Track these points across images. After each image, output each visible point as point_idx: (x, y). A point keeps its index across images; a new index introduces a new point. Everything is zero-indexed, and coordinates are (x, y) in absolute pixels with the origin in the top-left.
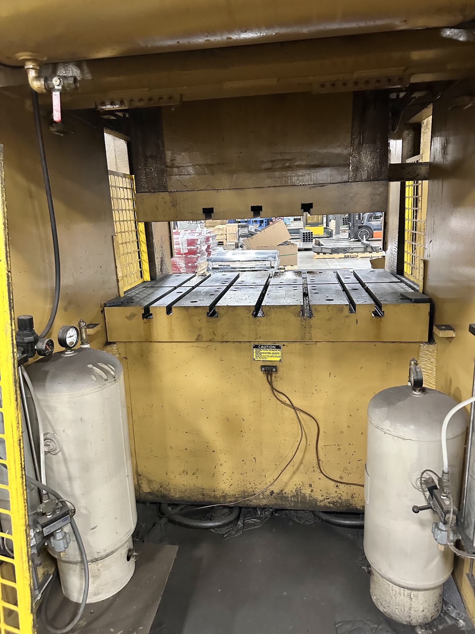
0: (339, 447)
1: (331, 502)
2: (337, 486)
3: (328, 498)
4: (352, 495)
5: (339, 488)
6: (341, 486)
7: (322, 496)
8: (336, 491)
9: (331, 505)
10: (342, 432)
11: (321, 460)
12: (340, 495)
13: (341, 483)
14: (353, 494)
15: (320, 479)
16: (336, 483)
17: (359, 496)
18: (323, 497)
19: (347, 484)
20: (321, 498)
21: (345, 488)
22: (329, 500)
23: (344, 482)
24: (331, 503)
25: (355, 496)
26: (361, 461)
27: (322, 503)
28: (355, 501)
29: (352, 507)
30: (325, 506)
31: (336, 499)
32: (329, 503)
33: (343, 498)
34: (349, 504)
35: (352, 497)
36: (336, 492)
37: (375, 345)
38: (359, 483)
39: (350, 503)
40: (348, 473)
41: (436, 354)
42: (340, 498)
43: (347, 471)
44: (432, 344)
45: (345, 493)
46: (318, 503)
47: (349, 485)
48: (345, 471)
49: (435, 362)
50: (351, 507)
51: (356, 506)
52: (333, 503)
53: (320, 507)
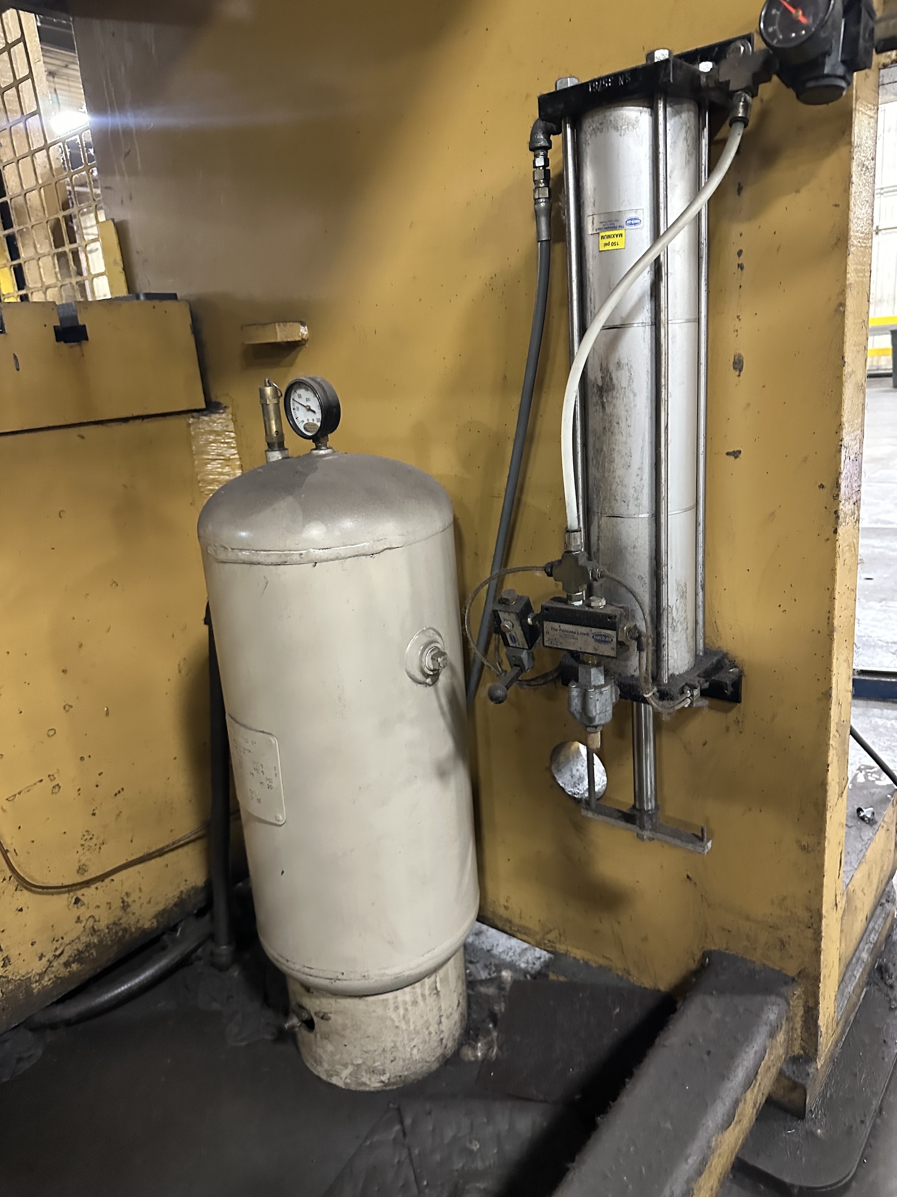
0: (55, 783)
1: (71, 959)
2: (77, 901)
3: (58, 953)
4: (123, 902)
5: (83, 904)
6: (87, 894)
7: (41, 957)
8: (79, 918)
9: (75, 967)
10: (53, 731)
11: (11, 850)
12: (90, 923)
13: (87, 883)
14: (125, 898)
15: (21, 910)
16: (72, 894)
17: (140, 895)
18: (44, 960)
19: (102, 878)
20: (38, 966)
21: (100, 892)
22: (63, 959)
23: (93, 876)
24: (74, 962)
25: (130, 900)
26: (122, 793)
27: (46, 978)
28: (134, 914)
29: (131, 934)
30: (59, 981)
31: (84, 939)
32: (67, 964)
33: (102, 925)
34: (120, 934)
35: (125, 906)
36: (78, 920)
37: (83, 438)
38: (134, 857)
39: (124, 925)
40: (98, 846)
41: (233, 435)
42: (94, 931)
43: (94, 841)
44: (216, 413)
45: (104, 906)
46: (34, 986)
47: (107, 880)
48: (87, 844)
49: (237, 456)
50: (127, 936)
51: (139, 925)
52: (79, 957)
53: (45, 992)
